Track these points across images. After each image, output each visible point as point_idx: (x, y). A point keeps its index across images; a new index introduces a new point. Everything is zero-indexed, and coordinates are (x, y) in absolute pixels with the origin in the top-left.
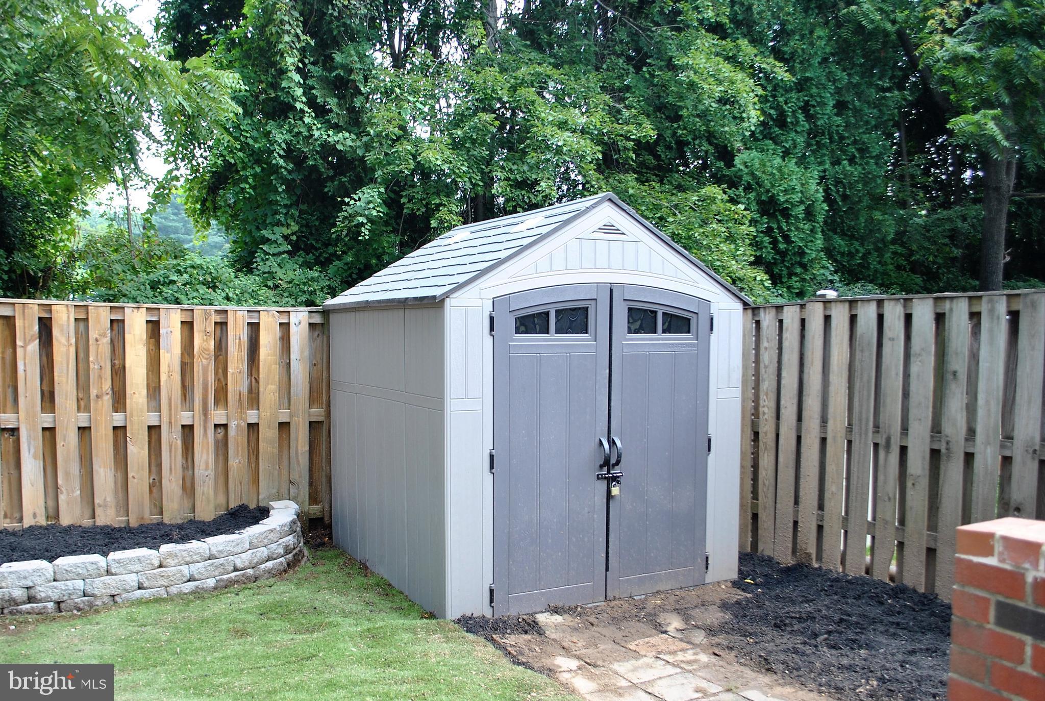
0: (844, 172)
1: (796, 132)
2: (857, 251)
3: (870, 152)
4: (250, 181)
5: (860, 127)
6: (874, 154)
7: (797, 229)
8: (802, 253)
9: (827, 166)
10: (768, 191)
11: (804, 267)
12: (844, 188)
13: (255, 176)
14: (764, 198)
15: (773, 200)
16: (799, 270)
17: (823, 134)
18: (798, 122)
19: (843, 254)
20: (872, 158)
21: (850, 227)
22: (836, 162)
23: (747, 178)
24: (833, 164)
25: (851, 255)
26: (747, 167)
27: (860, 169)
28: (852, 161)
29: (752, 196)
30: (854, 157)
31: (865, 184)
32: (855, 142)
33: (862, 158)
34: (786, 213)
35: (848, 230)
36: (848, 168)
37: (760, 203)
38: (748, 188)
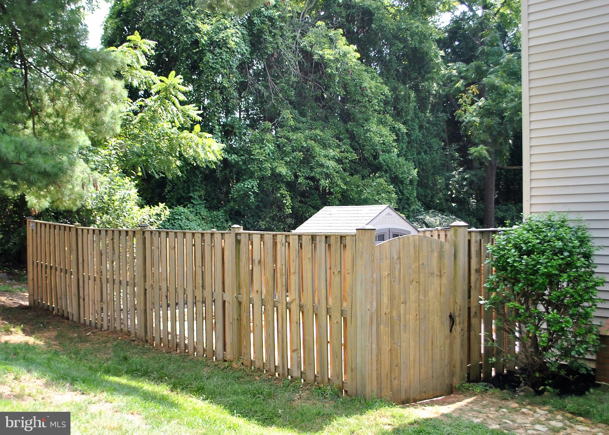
0: (422, 158)
1: (403, 142)
2: (429, 194)
3: (434, 148)
4: (185, 172)
5: (429, 136)
6: (435, 149)
7: (406, 188)
8: (408, 199)
9: (415, 156)
10: (395, 173)
11: (409, 205)
12: (423, 166)
13: (187, 170)
14: (393, 176)
15: (396, 177)
16: (407, 206)
17: (414, 142)
18: (403, 138)
19: (422, 196)
20: (434, 151)
21: (425, 183)
22: (419, 153)
23: (385, 167)
24: (417, 154)
25: (426, 196)
26: (385, 162)
27: (429, 156)
28: (426, 152)
29: (388, 175)
30: (427, 151)
31: (432, 163)
32: (427, 143)
33: (430, 151)
34: (402, 182)
35: (424, 184)
36: (424, 157)
37: (391, 177)
38: (386, 171)
